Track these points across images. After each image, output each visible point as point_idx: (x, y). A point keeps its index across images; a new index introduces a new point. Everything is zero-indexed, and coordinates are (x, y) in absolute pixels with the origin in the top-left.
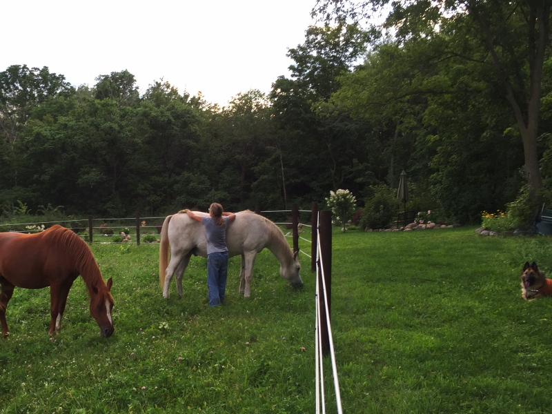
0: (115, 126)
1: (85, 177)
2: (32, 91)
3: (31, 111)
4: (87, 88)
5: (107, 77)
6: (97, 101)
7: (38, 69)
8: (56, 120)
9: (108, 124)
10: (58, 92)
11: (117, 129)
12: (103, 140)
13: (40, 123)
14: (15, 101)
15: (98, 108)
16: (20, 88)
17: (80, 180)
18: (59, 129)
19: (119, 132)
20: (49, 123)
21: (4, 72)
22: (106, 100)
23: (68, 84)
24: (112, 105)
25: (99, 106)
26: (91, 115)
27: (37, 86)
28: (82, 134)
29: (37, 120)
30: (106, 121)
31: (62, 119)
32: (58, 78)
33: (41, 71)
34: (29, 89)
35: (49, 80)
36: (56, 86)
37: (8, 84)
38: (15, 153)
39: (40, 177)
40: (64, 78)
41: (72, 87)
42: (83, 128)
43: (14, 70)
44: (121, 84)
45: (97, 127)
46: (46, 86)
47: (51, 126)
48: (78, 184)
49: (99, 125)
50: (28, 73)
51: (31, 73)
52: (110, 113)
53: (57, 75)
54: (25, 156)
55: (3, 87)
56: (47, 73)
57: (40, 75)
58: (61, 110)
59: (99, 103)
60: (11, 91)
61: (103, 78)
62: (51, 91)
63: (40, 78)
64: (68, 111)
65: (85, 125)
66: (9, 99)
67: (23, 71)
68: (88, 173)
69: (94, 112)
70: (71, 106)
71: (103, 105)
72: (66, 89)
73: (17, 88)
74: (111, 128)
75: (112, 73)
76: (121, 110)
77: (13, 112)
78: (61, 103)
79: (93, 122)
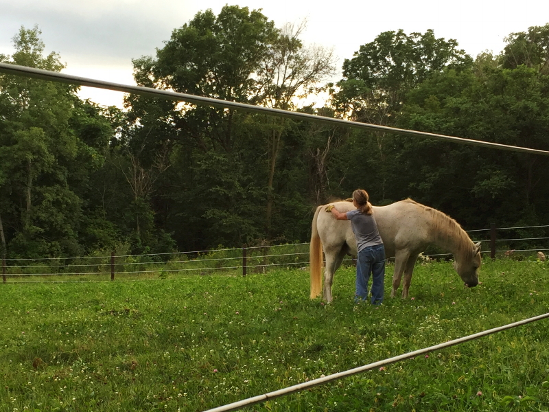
0: (533, 105)
1: (484, 183)
2: (408, 66)
3: (407, 95)
4: (490, 57)
5: (522, 36)
6: (505, 71)
7: (420, 34)
8: (442, 105)
9: (521, 103)
10: (447, 64)
11: (536, 109)
12: (514, 128)
13: (421, 109)
14: (383, 84)
15: (506, 82)
16: (393, 63)
17: (475, 188)
18: (446, 116)
19: (539, 114)
20: (433, 108)
21: (372, 43)
22: (522, 68)
23: (462, 52)
24: (529, 75)
25: (509, 78)
26: (496, 91)
27: (416, 59)
28: (481, 120)
29: (416, 107)
30: (518, 98)
31: (452, 101)
32: (448, 45)
33: (424, 37)
34: (404, 64)
35: (434, 47)
36: (444, 55)
37: (376, 59)
38: (384, 153)
39: (418, 185)
40: (455, 44)
41: (467, 56)
42: (483, 111)
43: (385, 39)
44: (543, 45)
45: (504, 108)
46: (429, 58)
47: (435, 112)
48: (474, 194)
49: (508, 105)
50: (405, 41)
51: (410, 41)
52: (525, 86)
53: (446, 41)
54: (398, 156)
55: (369, 65)
56: (432, 39)
57: (422, 42)
58: (451, 88)
59: (508, 74)
60: (379, 69)
61: (515, 37)
62: (437, 64)
63: (422, 46)
64: (460, 91)
65: (486, 107)
66: (375, 80)
67: (398, 38)
68: (488, 178)
69: (500, 86)
70: (466, 83)
71: (515, 76)
72: (459, 59)
73: (388, 64)
74: (526, 108)
75: (532, 28)
76: (542, 80)
77: (382, 99)
78: (451, 79)
79: (498, 102)
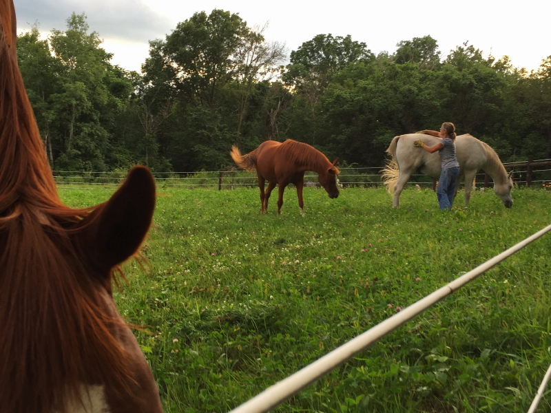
0: (414, 89)
1: (380, 138)
2: (334, 58)
3: (332, 77)
4: (387, 55)
5: (408, 43)
6: (397, 65)
7: (342, 38)
8: (355, 85)
9: (407, 87)
10: (359, 59)
11: (416, 91)
12: (401, 103)
13: (341, 87)
14: (317, 69)
15: (398, 72)
16: (323, 56)
17: (374, 140)
18: (358, 92)
19: (417, 95)
20: (349, 86)
21: (311, 41)
22: (409, 64)
23: (369, 51)
24: (412, 69)
25: (400, 70)
26: (390, 78)
27: (339, 54)
28: (380, 96)
29: (338, 85)
30: (404, 84)
31: (362, 83)
32: (360, 46)
33: (345, 40)
34: (331, 57)
35: (351, 47)
36: (357, 53)
37: (313, 51)
38: (315, 114)
39: (337, 137)
40: (365, 46)
41: (372, 54)
42: (382, 91)
43: (319, 39)
44: (422, 50)
45: (396, 89)
46: (348, 54)
47: (351, 89)
48: (373, 144)
49: (398, 88)
50: (332, 41)
51: (335, 42)
52: (409, 76)
53: (359, 43)
54: (325, 116)
55: (308, 55)
56: (350, 42)
57: (343, 43)
58: (361, 75)
59: (399, 67)
60: (314, 59)
61: (404, 44)
62: (352, 58)
63: (343, 46)
64: (367, 77)
65: (383, 88)
66: (311, 66)
67: (328, 39)
68: (383, 134)
69: (394, 75)
70: (371, 72)
71: (403, 69)
72: (367, 56)
73: (320, 56)
74: (410, 90)
75: (415, 38)
76: (421, 73)
77: (315, 79)
78: (361, 68)
79: (392, 85)
